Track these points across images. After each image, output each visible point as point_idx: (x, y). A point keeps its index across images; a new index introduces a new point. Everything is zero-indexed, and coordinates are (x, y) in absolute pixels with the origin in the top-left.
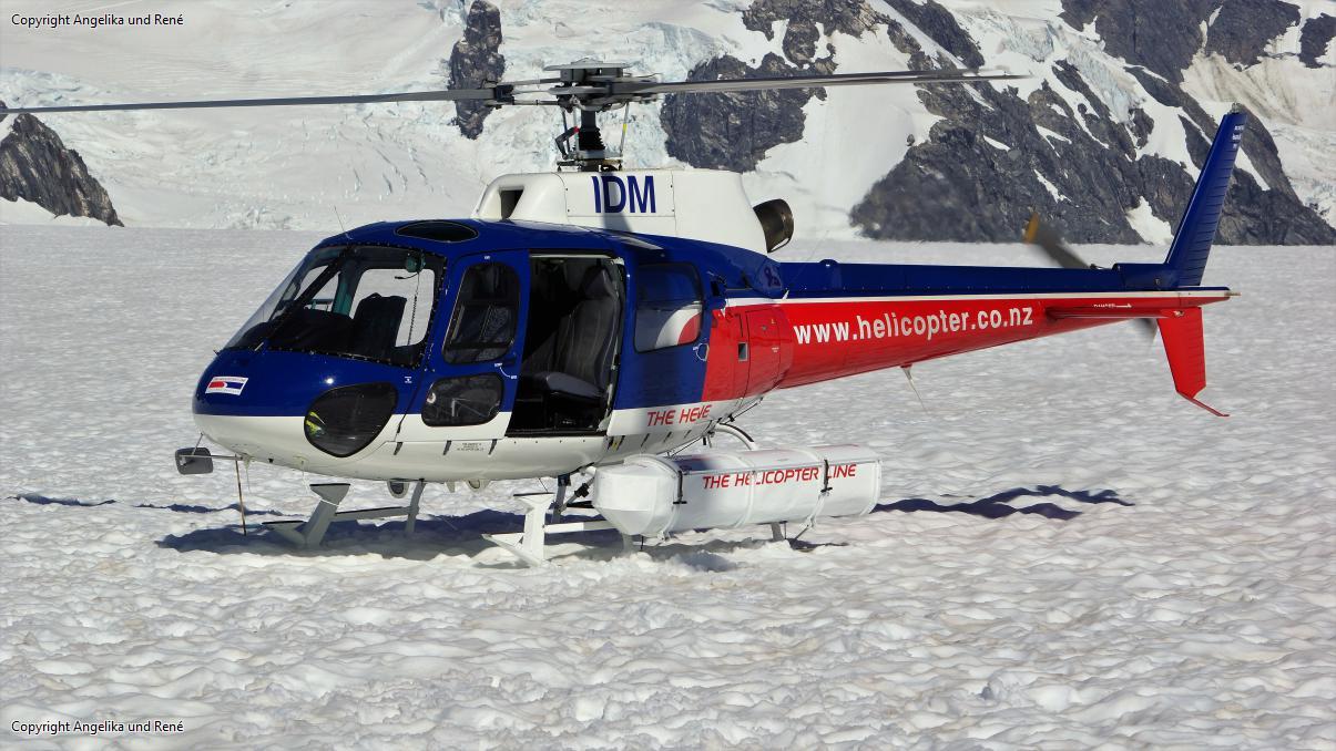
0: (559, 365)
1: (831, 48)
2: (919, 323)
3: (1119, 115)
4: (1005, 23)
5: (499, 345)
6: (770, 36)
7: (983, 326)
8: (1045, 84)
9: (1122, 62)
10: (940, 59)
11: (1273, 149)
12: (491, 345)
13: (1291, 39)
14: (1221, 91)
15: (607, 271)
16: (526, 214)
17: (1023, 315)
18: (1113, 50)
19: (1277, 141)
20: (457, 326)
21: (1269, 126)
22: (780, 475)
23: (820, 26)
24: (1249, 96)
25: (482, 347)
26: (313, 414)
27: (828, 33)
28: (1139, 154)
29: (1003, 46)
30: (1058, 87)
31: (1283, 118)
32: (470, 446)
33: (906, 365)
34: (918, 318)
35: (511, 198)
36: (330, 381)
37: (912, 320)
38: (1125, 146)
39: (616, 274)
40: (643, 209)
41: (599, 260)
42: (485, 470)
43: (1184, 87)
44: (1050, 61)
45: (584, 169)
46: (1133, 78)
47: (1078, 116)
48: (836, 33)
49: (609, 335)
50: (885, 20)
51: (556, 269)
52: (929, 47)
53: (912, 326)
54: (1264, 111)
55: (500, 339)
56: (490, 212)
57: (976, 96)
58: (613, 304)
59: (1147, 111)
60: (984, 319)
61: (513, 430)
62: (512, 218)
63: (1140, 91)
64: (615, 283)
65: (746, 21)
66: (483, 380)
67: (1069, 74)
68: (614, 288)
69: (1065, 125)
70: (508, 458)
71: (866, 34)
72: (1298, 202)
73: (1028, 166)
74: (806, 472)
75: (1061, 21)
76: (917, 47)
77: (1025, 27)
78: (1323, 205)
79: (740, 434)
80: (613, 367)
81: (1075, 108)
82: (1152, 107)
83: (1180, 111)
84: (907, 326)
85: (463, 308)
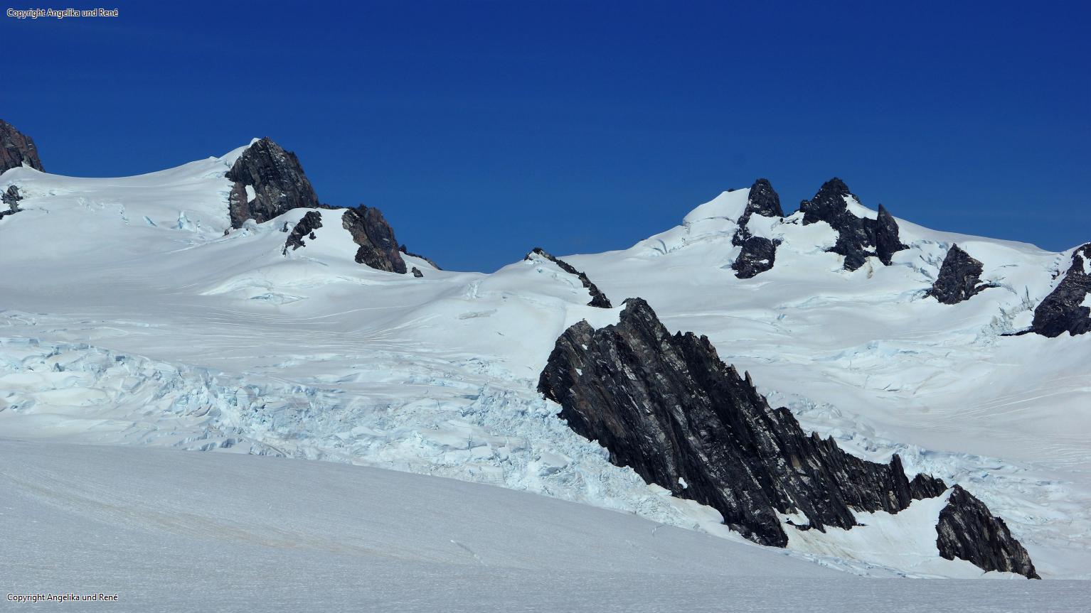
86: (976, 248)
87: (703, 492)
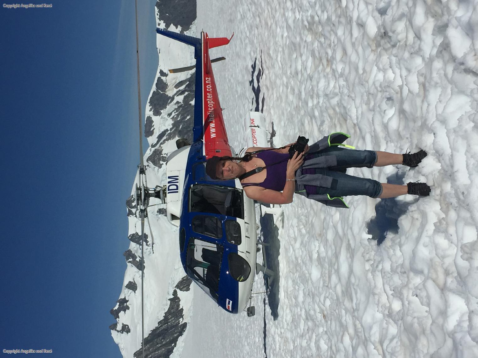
0: (222, 203)
1: (165, 154)
2: (210, 105)
3: (176, 107)
4: (161, 125)
5: (217, 222)
6: (163, 164)
7: (211, 90)
8: (171, 119)
9: (167, 106)
10: (167, 136)
11: (181, 81)
12: (217, 224)
13: (163, 78)
14: (172, 90)
15: (195, 189)
16: (178, 213)
17: (208, 80)
18: (166, 108)
19: (180, 81)
20: (211, 234)
21: (178, 82)
22: (254, 139)
23: (161, 156)
24: (173, 85)
25: (217, 226)
26: (238, 279)
27: (162, 154)
28: (182, 103)
29: (164, 125)
30: (171, 117)
31: (177, 79)
32: (247, 231)
33: (221, 110)
34: (209, 106)
35: (174, 217)
36: (227, 273)
37: (209, 107)
38: (181, 106)
39: (195, 187)
40: (177, 179)
41: (191, 192)
42: (254, 225)
43: (171, 96)
44: (167, 118)
45: (166, 196)
46: (170, 104)
47: (176, 113)
48: (162, 153)
49: (213, 189)
50: (160, 145)
51: (194, 204)
52: (165, 138)
53: (211, 107)
54: (175, 83)
55: (215, 221)
56: (178, 223)
57: (173, 130)
58: (205, 188)
59: (176, 102)
60: (209, 89)
61: (242, 217)
62: (179, 217)
63: (172, 103)
64: (198, 187)
65: (160, 168)
66: (227, 226)
67: (169, 115)
68: (200, 187)
69: (178, 115)
70: (250, 219)
71: (162, 148)
72: (190, 77)
73: (184, 122)
74: (253, 132)
75: (160, 116)
76: (165, 140)
77: (161, 122)
78: (191, 73)
79: (241, 152)
80: (223, 187)
81: (175, 114)
82: (175, 101)
83: (175, 97)
84: (211, 109)
85: (206, 233)
86: (126, 282)
87: (175, 340)
